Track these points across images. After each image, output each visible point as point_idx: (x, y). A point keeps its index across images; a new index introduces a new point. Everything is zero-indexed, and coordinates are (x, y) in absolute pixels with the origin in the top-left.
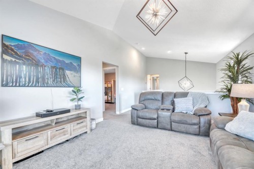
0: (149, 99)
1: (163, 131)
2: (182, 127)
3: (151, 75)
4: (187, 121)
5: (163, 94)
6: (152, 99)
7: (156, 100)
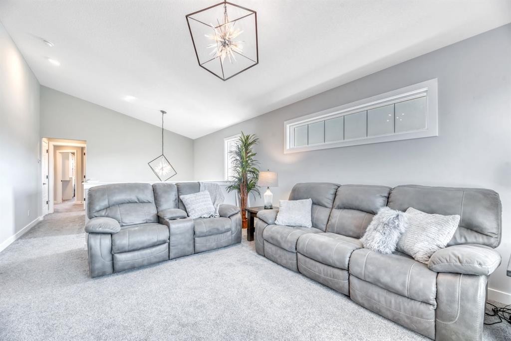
0: (122, 203)
1: (182, 260)
2: (212, 241)
3: (50, 139)
4: (218, 229)
5: (154, 189)
6: (130, 202)
7: (143, 202)
